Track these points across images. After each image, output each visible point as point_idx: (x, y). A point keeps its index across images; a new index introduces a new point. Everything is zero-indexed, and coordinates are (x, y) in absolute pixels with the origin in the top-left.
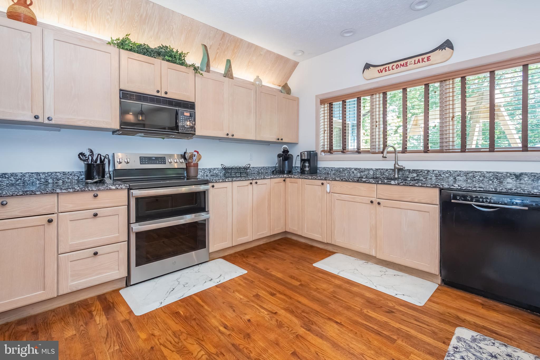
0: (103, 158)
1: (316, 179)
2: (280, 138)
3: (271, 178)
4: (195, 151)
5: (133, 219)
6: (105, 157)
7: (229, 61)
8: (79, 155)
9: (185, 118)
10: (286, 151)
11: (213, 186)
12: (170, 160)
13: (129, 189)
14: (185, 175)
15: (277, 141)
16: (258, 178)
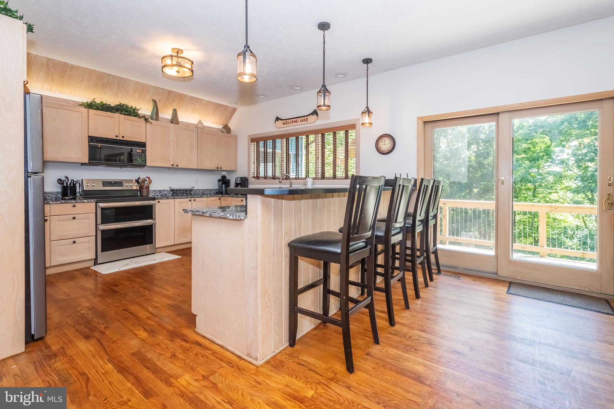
0: (75, 182)
1: (238, 197)
2: (219, 167)
3: (208, 197)
4: (147, 177)
5: (99, 221)
6: (77, 182)
7: (175, 111)
8: (58, 181)
9: (138, 154)
10: (224, 177)
11: (159, 202)
12: (126, 185)
13: (96, 203)
14: (139, 195)
15: (217, 169)
16: (196, 197)
